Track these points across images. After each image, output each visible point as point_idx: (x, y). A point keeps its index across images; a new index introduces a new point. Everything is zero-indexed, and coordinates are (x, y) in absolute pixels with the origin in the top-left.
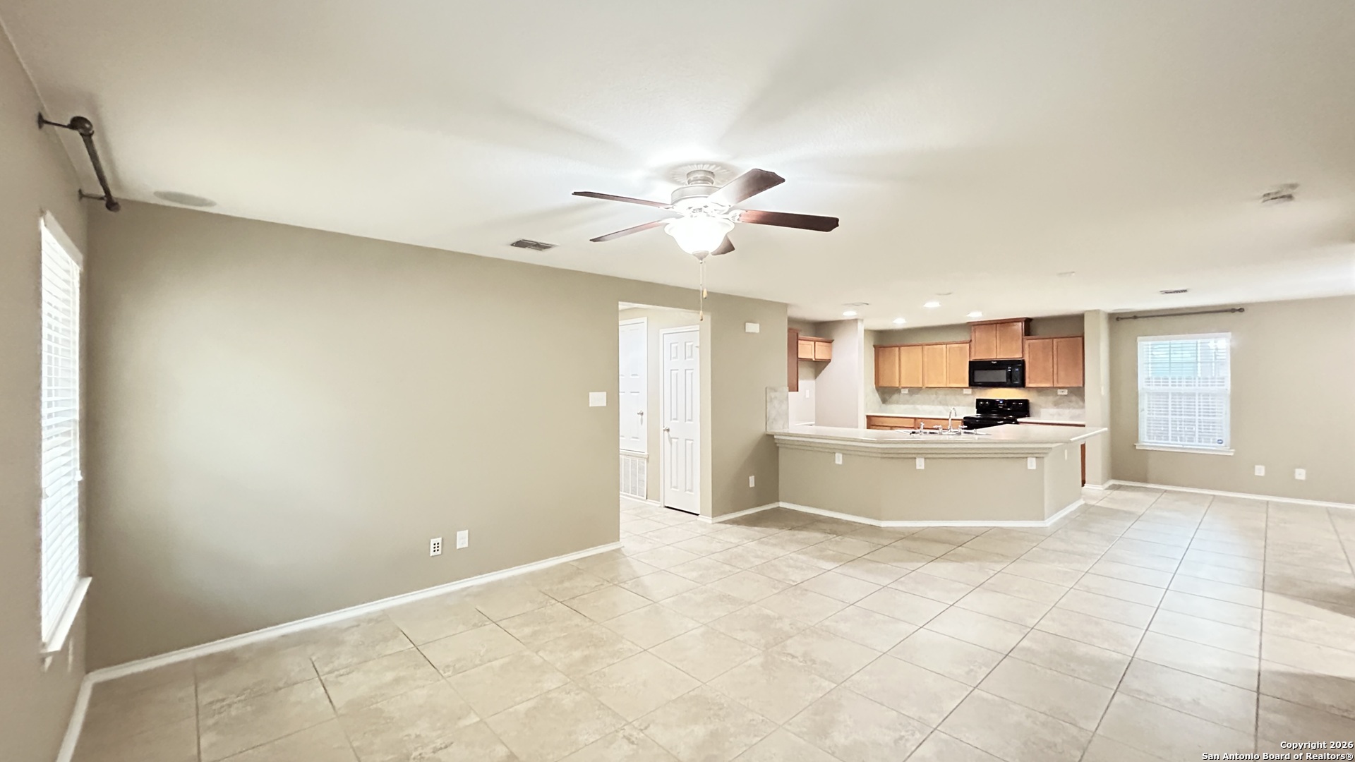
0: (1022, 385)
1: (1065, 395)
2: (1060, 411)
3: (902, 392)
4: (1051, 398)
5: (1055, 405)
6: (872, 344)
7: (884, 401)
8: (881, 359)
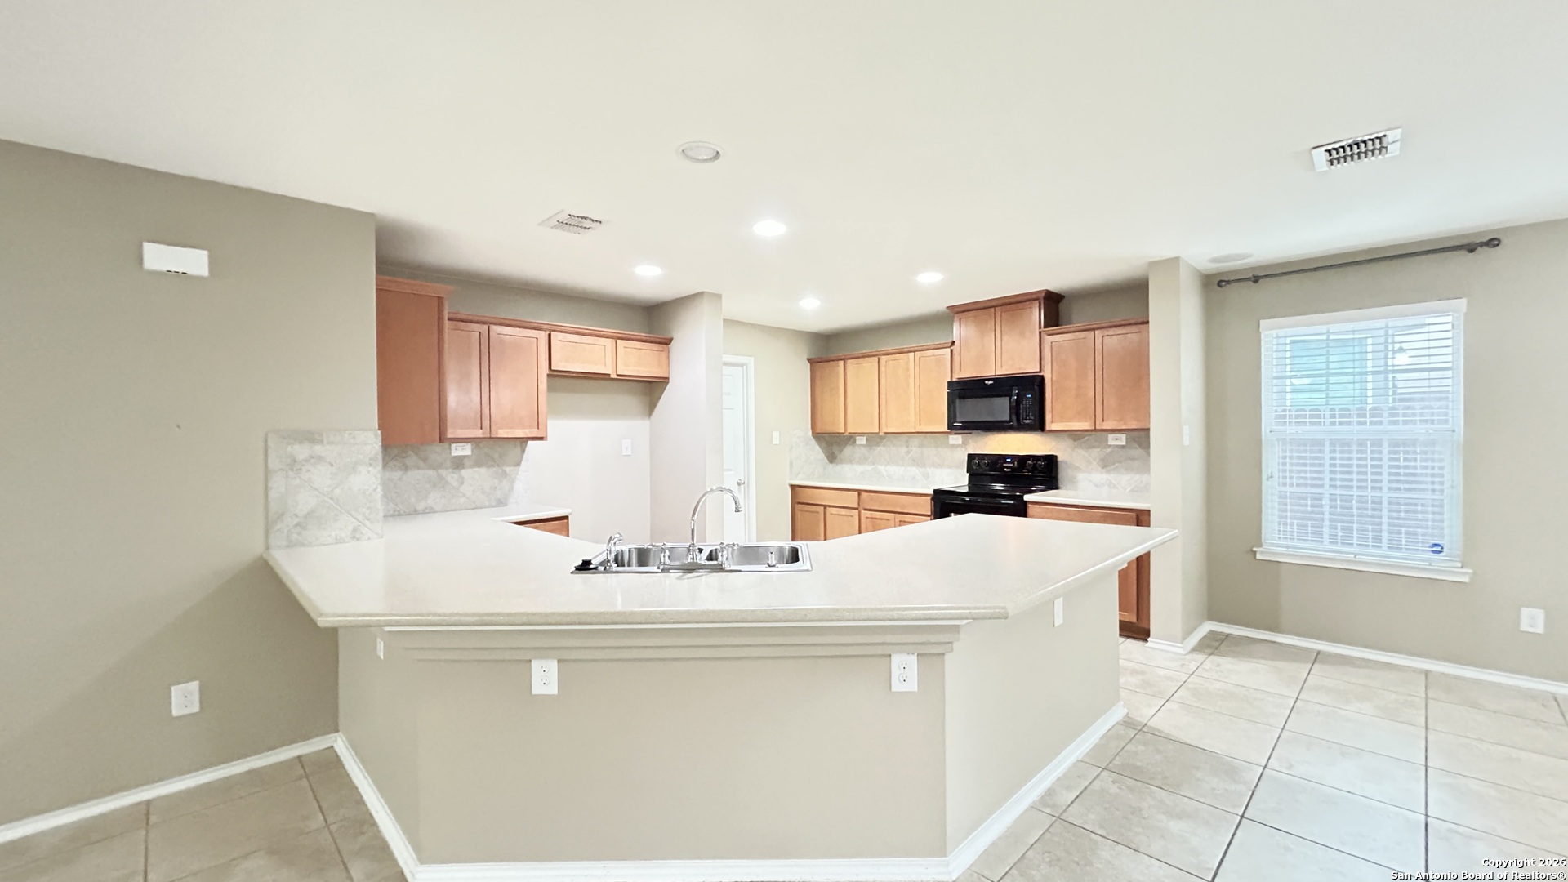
0: (1039, 425)
1: (1123, 446)
2: (1112, 477)
3: (857, 443)
4: (1096, 453)
5: (1104, 467)
6: (806, 357)
7: (832, 458)
8: (818, 382)
